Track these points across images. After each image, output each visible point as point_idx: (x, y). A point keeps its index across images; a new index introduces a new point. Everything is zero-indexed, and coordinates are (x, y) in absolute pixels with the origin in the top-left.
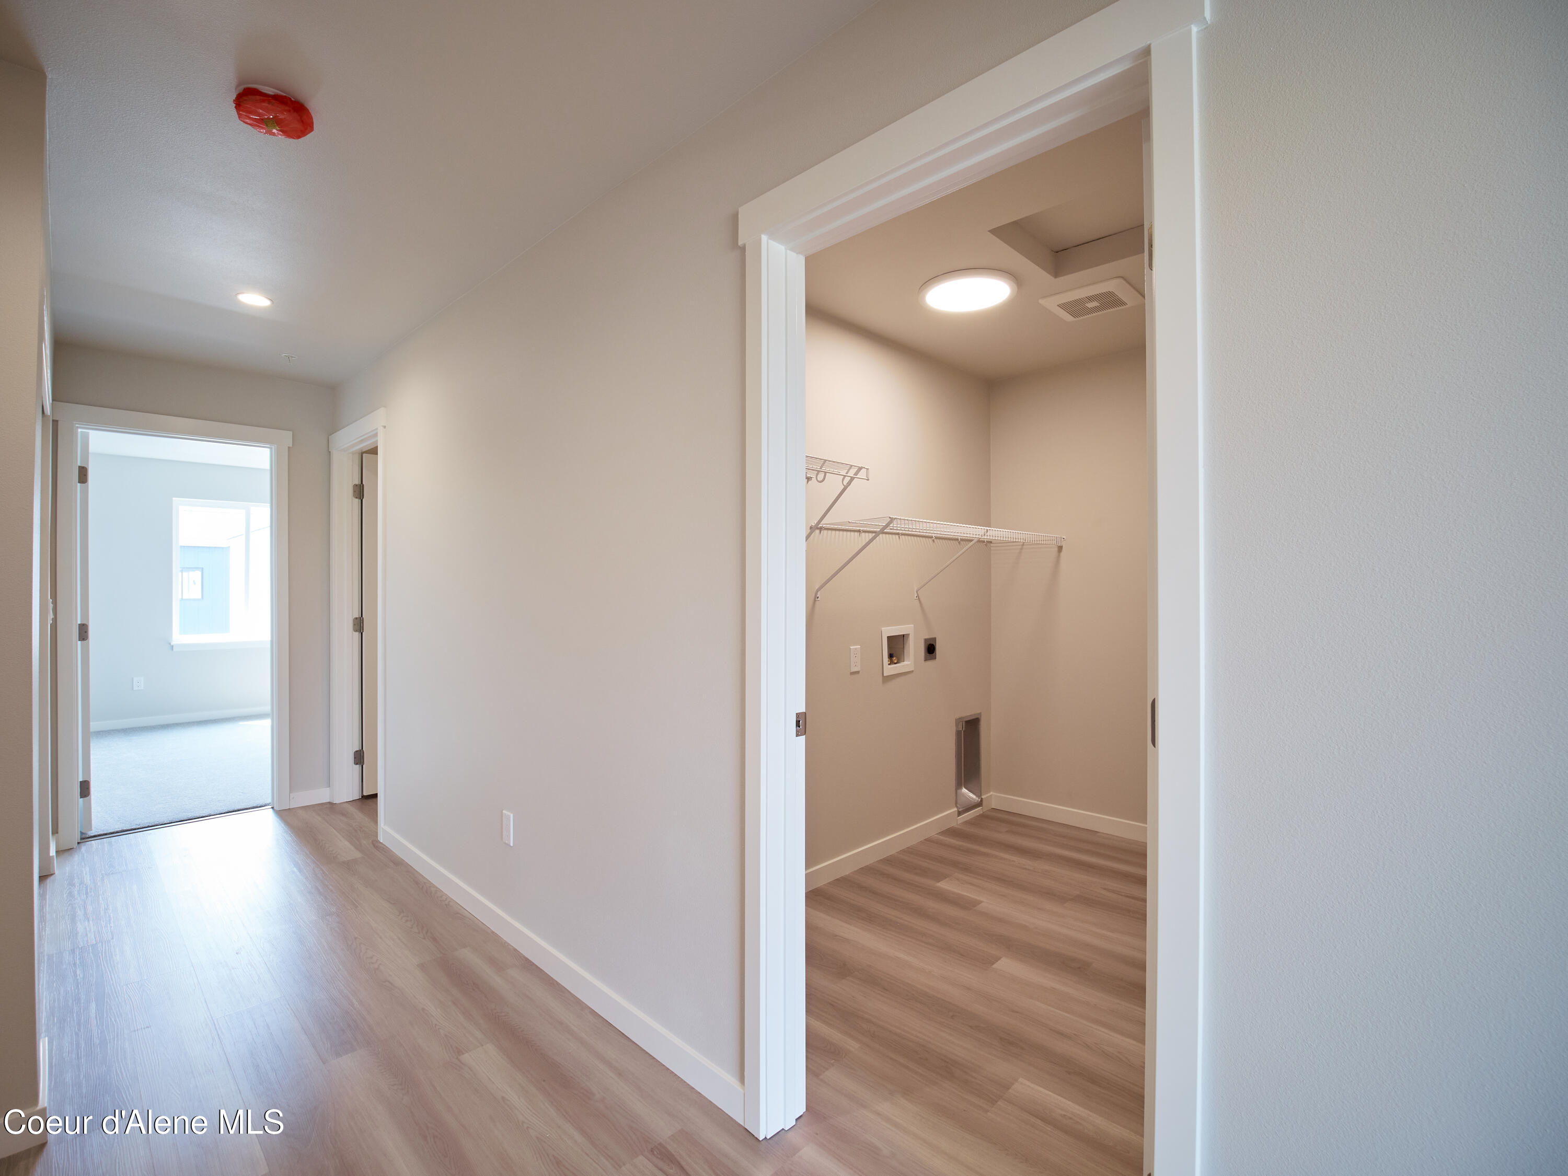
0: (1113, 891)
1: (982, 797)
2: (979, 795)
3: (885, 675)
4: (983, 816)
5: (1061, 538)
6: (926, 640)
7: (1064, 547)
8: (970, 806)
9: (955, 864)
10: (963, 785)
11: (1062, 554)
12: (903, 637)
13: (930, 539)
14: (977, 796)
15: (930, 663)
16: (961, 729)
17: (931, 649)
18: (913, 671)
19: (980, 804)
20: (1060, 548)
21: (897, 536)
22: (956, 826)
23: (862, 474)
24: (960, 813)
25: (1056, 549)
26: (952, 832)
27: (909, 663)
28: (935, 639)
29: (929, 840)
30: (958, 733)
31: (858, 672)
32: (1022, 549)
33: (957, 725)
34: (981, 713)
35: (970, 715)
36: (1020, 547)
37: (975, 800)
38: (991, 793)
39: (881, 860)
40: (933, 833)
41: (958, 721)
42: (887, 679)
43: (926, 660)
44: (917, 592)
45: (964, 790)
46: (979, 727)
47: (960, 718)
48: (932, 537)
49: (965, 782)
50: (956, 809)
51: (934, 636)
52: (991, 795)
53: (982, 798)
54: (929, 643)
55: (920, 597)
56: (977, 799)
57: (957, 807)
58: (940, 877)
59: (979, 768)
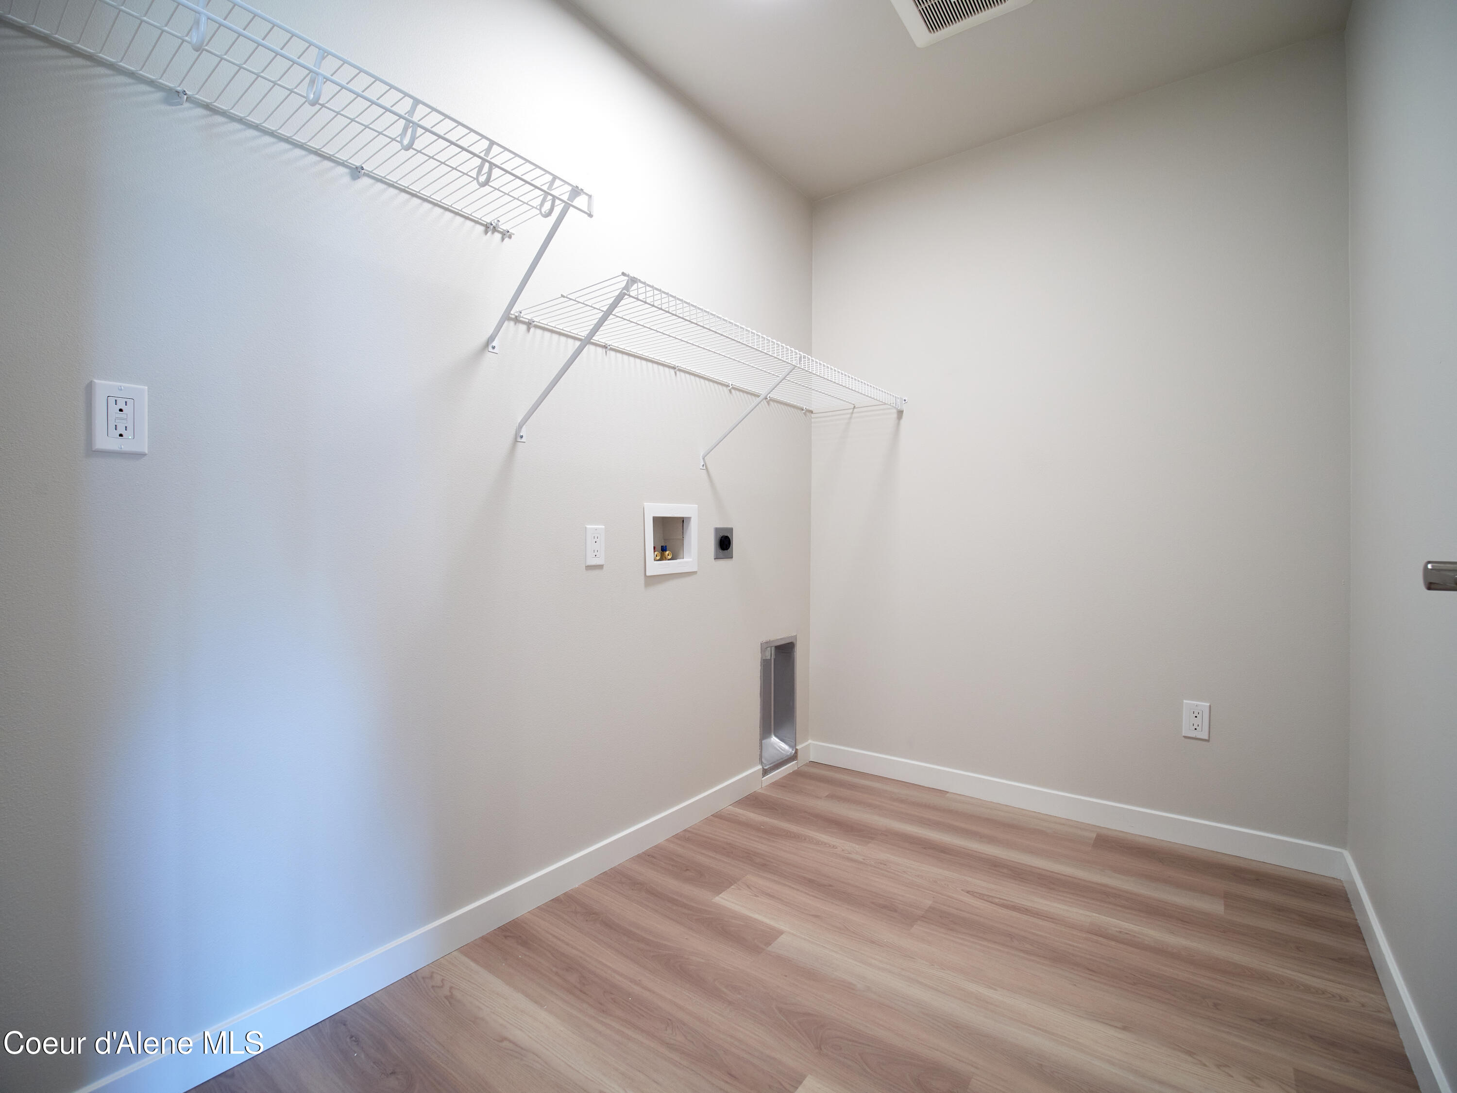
0: (981, 897)
1: (797, 748)
2: (793, 746)
3: (648, 574)
4: (797, 774)
5: (901, 399)
6: (717, 530)
7: (904, 412)
8: (781, 760)
9: (749, 857)
10: (773, 734)
11: (903, 421)
12: (682, 522)
13: (725, 388)
14: (790, 746)
15: (723, 563)
16: (769, 657)
17: (724, 543)
18: (695, 573)
19: (794, 757)
20: (900, 413)
21: (672, 371)
22: (759, 791)
23: (581, 201)
24: (765, 772)
25: (895, 416)
26: (754, 801)
27: (691, 560)
28: (731, 530)
29: (719, 816)
30: (765, 664)
31: (600, 567)
32: (851, 418)
33: (763, 650)
34: (796, 636)
35: (781, 639)
36: (849, 416)
37: (788, 751)
38: (810, 741)
39: (639, 856)
40: (725, 805)
41: (764, 646)
42: (652, 581)
43: (717, 558)
44: (704, 459)
45: (774, 739)
46: (794, 657)
47: (767, 643)
48: (728, 386)
49: (774, 729)
50: (760, 767)
51: (730, 526)
52: (809, 745)
53: (797, 750)
54: (722, 535)
55: (709, 466)
56: (791, 750)
57: (761, 763)
58: (721, 883)
59: (794, 708)
